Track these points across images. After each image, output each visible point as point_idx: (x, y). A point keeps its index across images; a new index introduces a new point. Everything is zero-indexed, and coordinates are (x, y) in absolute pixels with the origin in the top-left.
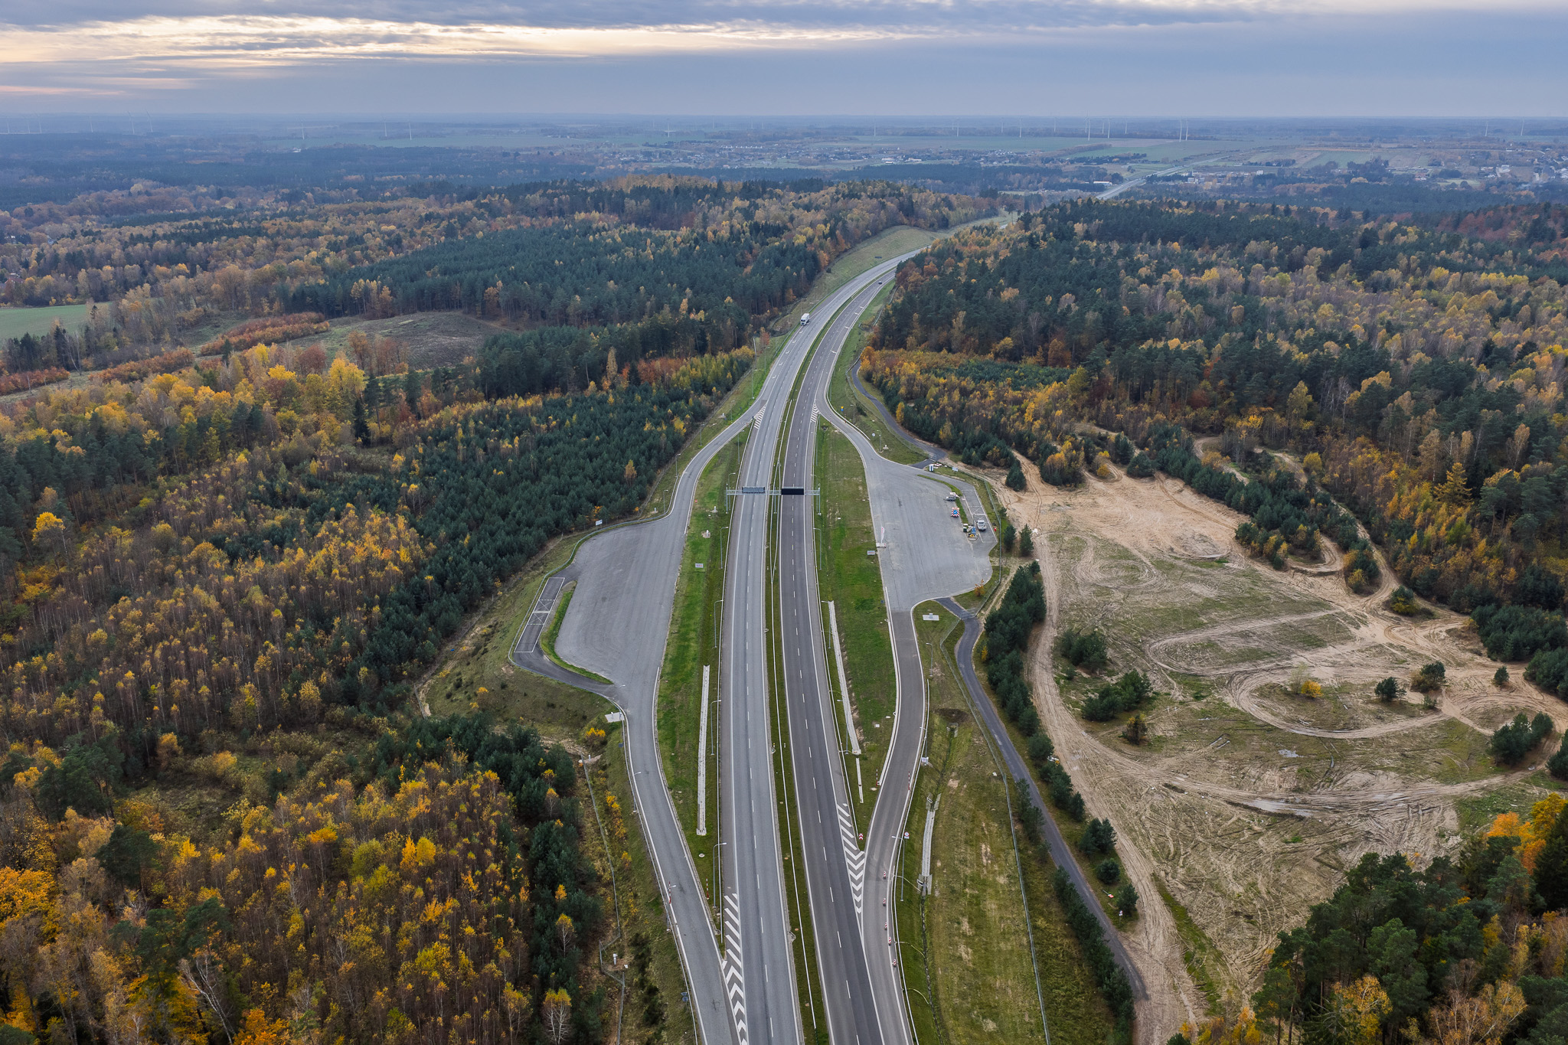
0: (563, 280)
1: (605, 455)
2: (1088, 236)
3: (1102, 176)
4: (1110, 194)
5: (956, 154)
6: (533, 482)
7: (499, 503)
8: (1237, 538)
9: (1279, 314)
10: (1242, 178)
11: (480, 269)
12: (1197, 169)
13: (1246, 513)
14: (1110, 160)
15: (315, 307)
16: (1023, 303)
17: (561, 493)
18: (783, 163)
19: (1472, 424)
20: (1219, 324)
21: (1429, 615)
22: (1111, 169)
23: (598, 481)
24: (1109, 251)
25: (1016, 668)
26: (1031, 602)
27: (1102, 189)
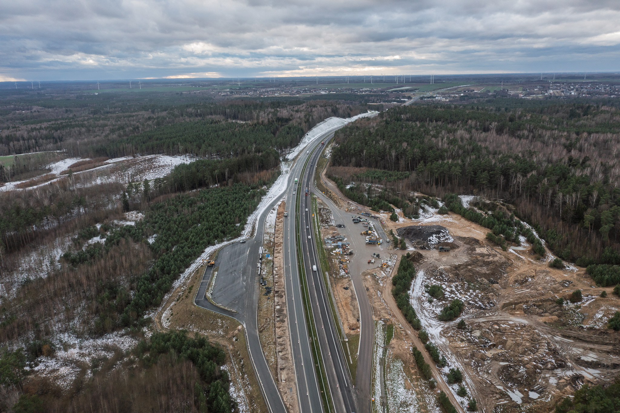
1: (227, 213)
2: (408, 120)
4: (408, 103)
5: (349, 90)
8: (487, 238)
10: (456, 97)
12: (438, 93)
14: (406, 91)
16: (388, 146)
18: (283, 94)
19: (575, 189)
22: (407, 94)
23: (224, 224)
27: (404, 102)
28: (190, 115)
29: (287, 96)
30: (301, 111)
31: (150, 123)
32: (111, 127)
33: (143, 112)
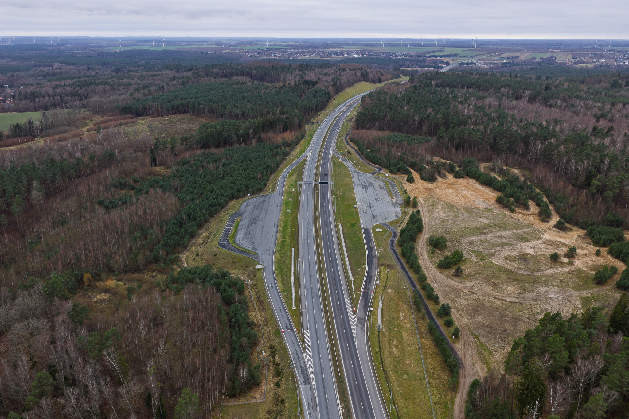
0: (230, 102)
1: (250, 170)
2: (437, 86)
3: (442, 62)
4: (445, 69)
5: (383, 53)
6: (222, 179)
7: (209, 187)
8: (497, 201)
9: (513, 116)
10: (498, 64)
11: (196, 98)
12: (480, 60)
13: (500, 191)
14: (445, 56)
15: (132, 113)
16: (412, 111)
17: (234, 184)
18: (313, 57)
19: (588, 157)
20: (489, 119)
21: (571, 230)
22: (445, 60)
23: (247, 179)
24: (445, 91)
25: (412, 249)
26: (417, 224)
27: (441, 67)
28: (216, 76)
29: (318, 58)
30: (329, 75)
31: (175, 82)
32: (136, 86)
33: (168, 72)
